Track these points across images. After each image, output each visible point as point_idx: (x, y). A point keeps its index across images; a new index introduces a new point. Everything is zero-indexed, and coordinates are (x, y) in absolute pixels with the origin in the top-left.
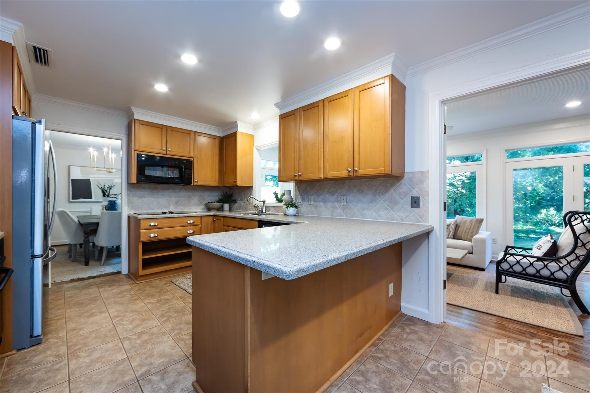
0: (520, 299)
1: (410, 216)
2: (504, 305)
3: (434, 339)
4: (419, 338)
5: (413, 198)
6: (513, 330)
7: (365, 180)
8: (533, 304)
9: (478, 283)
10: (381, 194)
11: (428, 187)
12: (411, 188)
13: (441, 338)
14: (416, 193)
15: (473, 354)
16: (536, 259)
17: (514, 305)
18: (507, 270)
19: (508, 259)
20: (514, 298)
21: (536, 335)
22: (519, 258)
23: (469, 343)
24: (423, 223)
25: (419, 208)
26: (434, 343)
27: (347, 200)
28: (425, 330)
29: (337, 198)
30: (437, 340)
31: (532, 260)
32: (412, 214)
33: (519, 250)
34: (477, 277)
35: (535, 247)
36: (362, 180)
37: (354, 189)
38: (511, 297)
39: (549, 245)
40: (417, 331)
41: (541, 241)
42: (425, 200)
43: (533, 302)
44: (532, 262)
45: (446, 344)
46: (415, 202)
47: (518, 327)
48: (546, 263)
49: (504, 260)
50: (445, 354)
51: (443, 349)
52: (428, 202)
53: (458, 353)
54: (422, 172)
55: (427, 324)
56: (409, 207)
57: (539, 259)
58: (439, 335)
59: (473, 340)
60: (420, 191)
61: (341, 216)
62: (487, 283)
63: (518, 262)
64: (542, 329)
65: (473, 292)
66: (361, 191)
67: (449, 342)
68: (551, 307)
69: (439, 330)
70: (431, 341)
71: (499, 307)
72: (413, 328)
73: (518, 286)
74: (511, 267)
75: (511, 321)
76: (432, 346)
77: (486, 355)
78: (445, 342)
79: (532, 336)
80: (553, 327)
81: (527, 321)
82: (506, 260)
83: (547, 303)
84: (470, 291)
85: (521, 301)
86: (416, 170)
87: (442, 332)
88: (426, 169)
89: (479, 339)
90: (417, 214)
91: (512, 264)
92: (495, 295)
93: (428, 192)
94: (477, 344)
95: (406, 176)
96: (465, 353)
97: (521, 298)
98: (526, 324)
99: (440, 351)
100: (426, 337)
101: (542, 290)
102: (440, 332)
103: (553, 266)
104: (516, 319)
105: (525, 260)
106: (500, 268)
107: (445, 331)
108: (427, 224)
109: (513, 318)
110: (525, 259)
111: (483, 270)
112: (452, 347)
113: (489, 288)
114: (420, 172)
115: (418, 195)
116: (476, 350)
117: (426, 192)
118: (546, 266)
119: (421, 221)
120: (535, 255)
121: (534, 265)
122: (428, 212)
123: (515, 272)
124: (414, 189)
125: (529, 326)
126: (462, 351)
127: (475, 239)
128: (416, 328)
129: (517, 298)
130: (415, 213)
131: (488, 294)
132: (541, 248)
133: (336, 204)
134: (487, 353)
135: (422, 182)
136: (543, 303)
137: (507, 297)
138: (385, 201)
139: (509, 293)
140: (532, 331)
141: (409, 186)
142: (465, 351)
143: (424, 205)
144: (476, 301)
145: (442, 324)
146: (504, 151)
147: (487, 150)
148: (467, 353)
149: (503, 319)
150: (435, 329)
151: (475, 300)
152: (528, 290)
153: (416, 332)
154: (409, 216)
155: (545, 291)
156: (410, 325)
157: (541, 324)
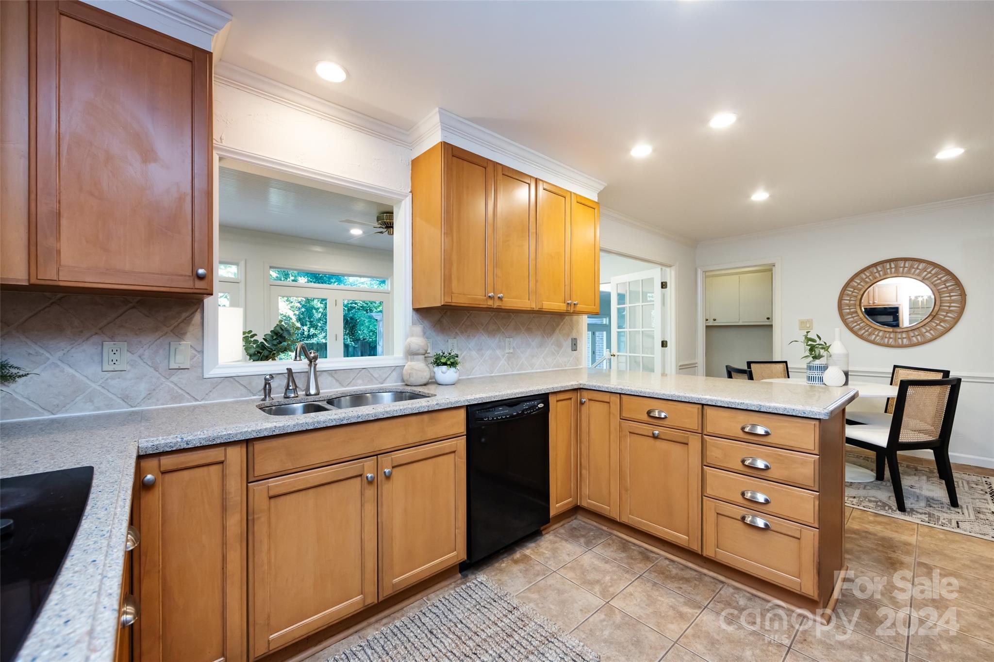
7: (534, 315)
10: (549, 335)
27: (514, 345)
29: (500, 341)
36: (531, 315)
37: (522, 328)
61: (505, 372)
66: (529, 330)
133: (498, 352)
138: (552, 345)
154: (570, 360)
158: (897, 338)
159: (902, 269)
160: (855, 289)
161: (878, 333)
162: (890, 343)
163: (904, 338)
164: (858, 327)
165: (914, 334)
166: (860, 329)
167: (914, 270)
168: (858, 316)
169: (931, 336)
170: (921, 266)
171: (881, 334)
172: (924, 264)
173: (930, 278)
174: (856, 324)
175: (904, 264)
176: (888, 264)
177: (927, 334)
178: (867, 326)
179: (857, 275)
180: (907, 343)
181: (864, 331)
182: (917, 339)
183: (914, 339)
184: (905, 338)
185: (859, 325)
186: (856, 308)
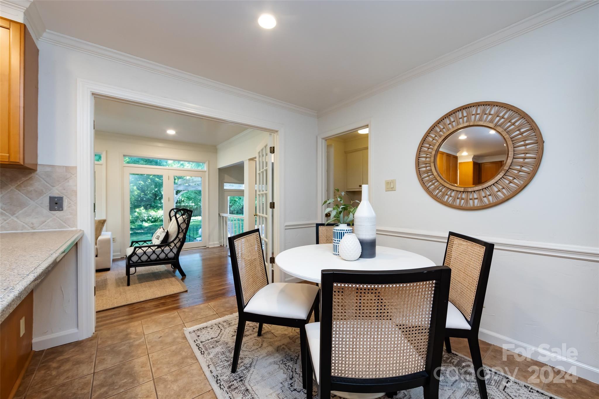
0: (146, 283)
1: (47, 221)
2: (138, 292)
3: (93, 353)
4: (75, 363)
5: (52, 199)
6: (150, 307)
8: (156, 283)
9: (109, 283)
11: (76, 185)
12: (50, 186)
13: (99, 347)
14: (57, 192)
15: (134, 341)
16: (156, 247)
17: (144, 289)
18: (136, 262)
19: (137, 252)
20: (142, 284)
21: (166, 302)
22: (145, 249)
23: (127, 335)
24: (68, 228)
25: (62, 210)
26: (95, 356)
28: (78, 351)
30: (96, 352)
31: (154, 248)
32: (51, 219)
33: (141, 243)
34: (105, 278)
35: (155, 237)
38: (139, 284)
39: (164, 235)
40: (69, 358)
41: (158, 233)
42: (71, 201)
43: (155, 281)
44: (154, 250)
45: (108, 349)
46: (56, 204)
47: (153, 303)
48: (163, 248)
49: (134, 253)
50: (110, 358)
51: (106, 355)
52: (76, 203)
53: (122, 349)
54: (66, 167)
55: (78, 344)
56: (46, 210)
57: (159, 246)
58: (96, 345)
59: (129, 331)
60: (64, 189)
62: (116, 280)
63: (145, 253)
64: (168, 297)
65: (107, 292)
67: (109, 346)
68: (166, 280)
69: (94, 341)
70: (90, 357)
71: (134, 295)
72: (61, 358)
73: (140, 273)
74: (140, 258)
75: (147, 301)
76: (94, 360)
77: (144, 335)
78: (105, 349)
79: (164, 305)
80: (172, 293)
81: (157, 296)
82: (136, 254)
83: (163, 278)
84: (104, 293)
85: (147, 284)
86: (58, 163)
87: (98, 342)
88: (72, 165)
89: (133, 327)
90: (59, 218)
91: (140, 256)
92: (128, 287)
93: (75, 192)
94: (134, 331)
95: (39, 169)
96: (128, 344)
97: (147, 281)
98: (157, 299)
99: (104, 359)
100: (83, 356)
101: (157, 271)
102: (96, 343)
103: (167, 249)
104: (150, 298)
105: (150, 250)
106: (131, 262)
107: (101, 338)
108: (74, 229)
109: (148, 299)
110: (149, 248)
111: (108, 269)
112: (114, 347)
113: (120, 283)
114: (64, 166)
115: (61, 195)
116: (135, 337)
117: (72, 191)
118: (163, 251)
119: (66, 227)
120: (156, 244)
121: (164, 251)
122: (76, 215)
123: (142, 262)
124: (53, 186)
125: (159, 299)
126: (125, 345)
127: (99, 241)
128: (65, 356)
129: (144, 283)
130: (56, 217)
131: (121, 289)
132: (159, 237)
134: (144, 334)
135: (66, 179)
136: (161, 279)
137: (137, 285)
139: (137, 282)
140: (162, 301)
141: (46, 183)
142: (127, 343)
143: (69, 207)
144: (114, 299)
145: (94, 334)
146: (123, 156)
147: (107, 152)
148: (129, 343)
149: (142, 303)
150: (89, 344)
151: (112, 299)
152: (149, 274)
153: (67, 360)
154: (45, 221)
155: (159, 271)
156: (54, 358)
157: (165, 295)
158: (469, 199)
159: (473, 117)
160: (430, 145)
161: (451, 193)
162: (461, 205)
163: (475, 199)
164: (433, 186)
165: (486, 193)
166: (434, 189)
167: (486, 116)
168: (433, 174)
169: (504, 197)
170: (494, 110)
171: (453, 194)
172: (497, 108)
173: (502, 123)
174: (431, 183)
175: (476, 111)
176: (460, 112)
177: (499, 193)
178: (442, 186)
179: (432, 129)
180: (479, 205)
181: (438, 191)
182: (489, 200)
183: (485, 199)
184: (477, 199)
185: (433, 184)
186: (430, 166)
